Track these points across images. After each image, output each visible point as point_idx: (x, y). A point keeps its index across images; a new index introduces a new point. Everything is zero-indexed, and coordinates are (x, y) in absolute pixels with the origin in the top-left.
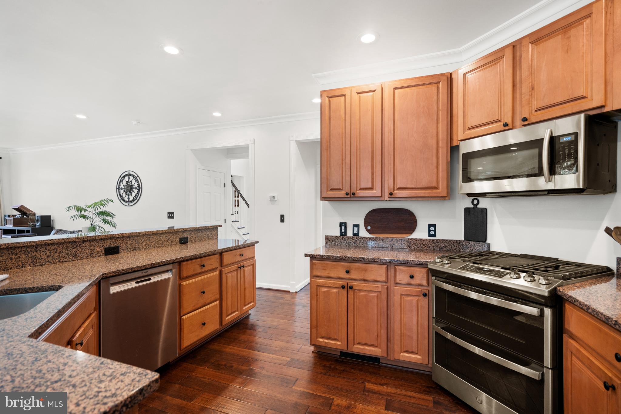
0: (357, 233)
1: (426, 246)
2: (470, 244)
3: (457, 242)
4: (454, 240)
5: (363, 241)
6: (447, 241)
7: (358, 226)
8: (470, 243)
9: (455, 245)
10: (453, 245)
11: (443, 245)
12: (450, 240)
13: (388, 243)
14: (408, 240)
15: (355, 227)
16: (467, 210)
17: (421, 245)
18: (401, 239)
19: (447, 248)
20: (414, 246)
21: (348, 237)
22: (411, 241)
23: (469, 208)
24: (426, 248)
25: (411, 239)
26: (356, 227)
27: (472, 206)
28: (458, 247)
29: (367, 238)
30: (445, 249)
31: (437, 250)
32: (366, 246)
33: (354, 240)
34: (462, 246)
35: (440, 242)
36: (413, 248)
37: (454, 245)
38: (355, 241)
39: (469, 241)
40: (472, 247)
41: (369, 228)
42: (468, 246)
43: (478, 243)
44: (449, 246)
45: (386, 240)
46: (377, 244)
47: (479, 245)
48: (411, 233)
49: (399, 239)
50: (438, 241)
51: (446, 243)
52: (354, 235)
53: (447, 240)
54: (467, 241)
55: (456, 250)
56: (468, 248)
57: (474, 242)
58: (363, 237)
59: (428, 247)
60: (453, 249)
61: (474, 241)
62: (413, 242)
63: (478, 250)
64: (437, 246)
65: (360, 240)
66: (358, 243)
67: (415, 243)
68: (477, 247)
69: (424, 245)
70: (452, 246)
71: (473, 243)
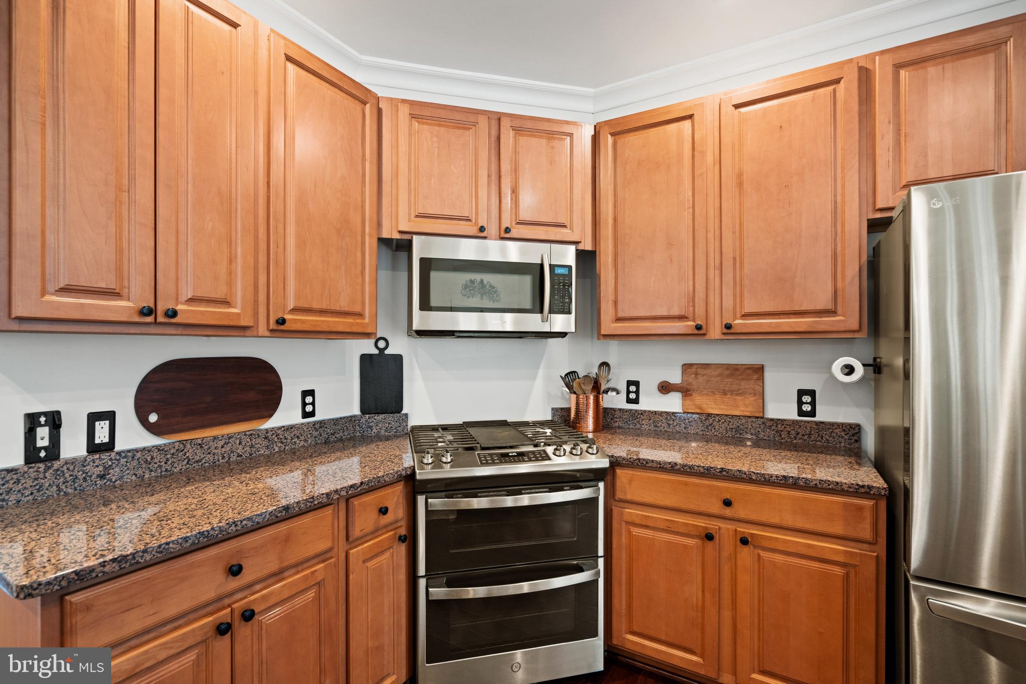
0: (106, 440)
1: (302, 438)
2: (375, 421)
3: (351, 419)
4: (347, 417)
5: (135, 463)
6: (336, 421)
7: (110, 416)
8: (376, 417)
9: (348, 426)
10: (345, 428)
11: (330, 430)
12: (341, 418)
13: (216, 451)
14: (267, 433)
15: (97, 423)
16: (365, 359)
17: (292, 439)
18: (251, 435)
19: (337, 436)
20: (279, 445)
21: (73, 462)
22: (273, 434)
23: (371, 355)
24: (302, 443)
25: (272, 429)
26: (102, 422)
27: (376, 352)
28: (352, 429)
29: (149, 451)
30: (333, 437)
31: (321, 444)
32: (147, 476)
33: (101, 468)
34: (359, 425)
35: (325, 426)
36: (277, 449)
37: (346, 426)
38: (105, 468)
39: (373, 414)
40: (380, 425)
41: (153, 418)
42: (371, 424)
43: (391, 415)
44: (339, 430)
45: (211, 443)
46: (187, 460)
47: (393, 420)
48: (271, 416)
49: (246, 435)
50: (322, 423)
51: (336, 425)
52: (93, 448)
53: (337, 419)
54: (370, 415)
55: (349, 436)
56: (371, 427)
57: (384, 415)
58: (137, 450)
59: (306, 441)
60: (346, 434)
61: (382, 413)
62: (277, 436)
63: (391, 427)
64: (321, 435)
65: (123, 461)
66: (115, 473)
67: (281, 437)
68: (389, 424)
69: (298, 437)
70: (344, 430)
71: (382, 416)
